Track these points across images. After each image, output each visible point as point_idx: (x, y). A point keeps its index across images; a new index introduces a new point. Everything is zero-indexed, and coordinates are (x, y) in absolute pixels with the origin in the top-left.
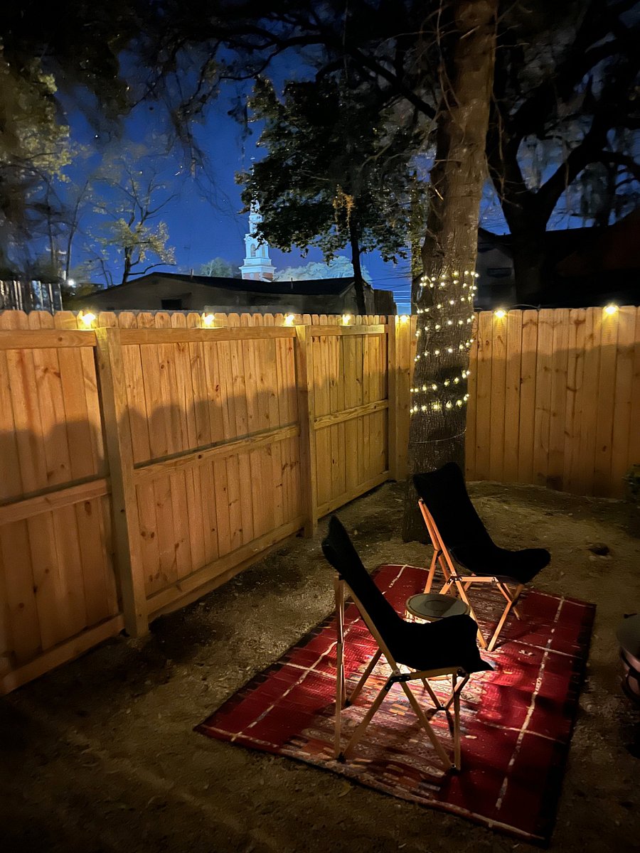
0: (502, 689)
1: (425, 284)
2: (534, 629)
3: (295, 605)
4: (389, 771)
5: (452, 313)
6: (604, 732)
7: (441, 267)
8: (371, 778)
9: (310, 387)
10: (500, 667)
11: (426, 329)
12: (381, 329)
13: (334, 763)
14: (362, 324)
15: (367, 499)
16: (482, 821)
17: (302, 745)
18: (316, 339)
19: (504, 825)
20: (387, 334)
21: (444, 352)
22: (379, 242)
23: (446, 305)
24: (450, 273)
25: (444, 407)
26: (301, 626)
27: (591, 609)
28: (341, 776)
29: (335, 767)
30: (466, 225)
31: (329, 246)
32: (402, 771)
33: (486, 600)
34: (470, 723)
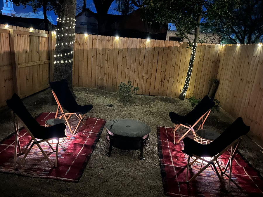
0: (75, 144)
1: (58, 21)
2: (88, 128)
3: (8, 126)
4: (32, 171)
5: (67, 31)
6: (101, 152)
7: (63, 16)
8: (26, 173)
9: (16, 52)
10: (76, 138)
11: (59, 36)
12: (46, 35)
13: (13, 171)
14: (38, 32)
15: (42, 93)
16: (60, 179)
17: (2, 167)
18: (19, 35)
19: (66, 179)
20: (49, 37)
21: (64, 44)
22: (53, 8)
23: (65, 29)
24: (66, 18)
25: (65, 62)
26: (9, 132)
27: (105, 121)
28: (15, 174)
29: (13, 172)
30: (71, 3)
31: (35, 6)
32: (37, 170)
33: (75, 121)
34: (63, 154)
